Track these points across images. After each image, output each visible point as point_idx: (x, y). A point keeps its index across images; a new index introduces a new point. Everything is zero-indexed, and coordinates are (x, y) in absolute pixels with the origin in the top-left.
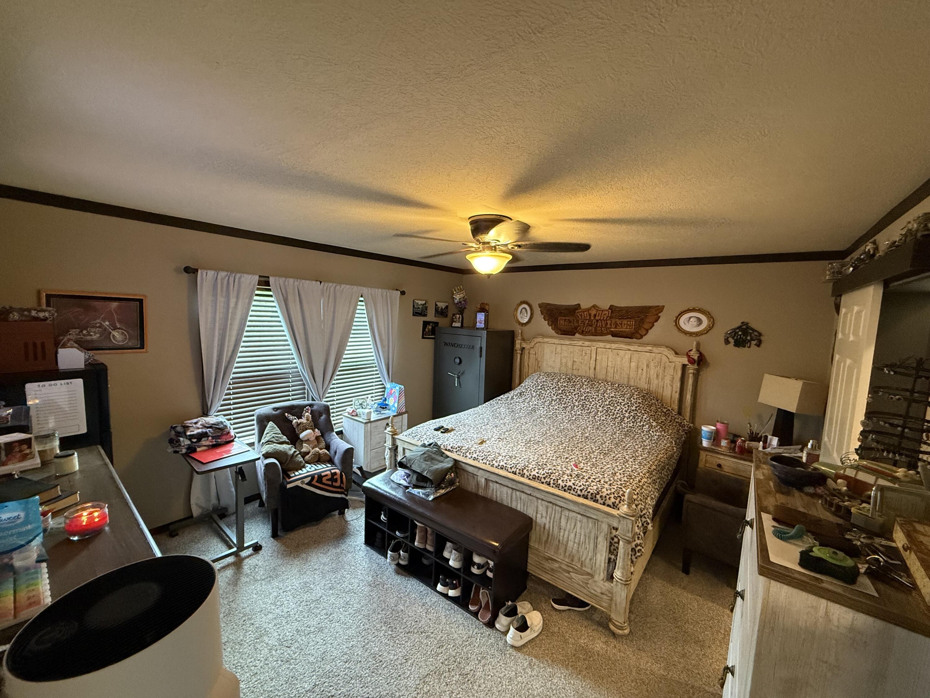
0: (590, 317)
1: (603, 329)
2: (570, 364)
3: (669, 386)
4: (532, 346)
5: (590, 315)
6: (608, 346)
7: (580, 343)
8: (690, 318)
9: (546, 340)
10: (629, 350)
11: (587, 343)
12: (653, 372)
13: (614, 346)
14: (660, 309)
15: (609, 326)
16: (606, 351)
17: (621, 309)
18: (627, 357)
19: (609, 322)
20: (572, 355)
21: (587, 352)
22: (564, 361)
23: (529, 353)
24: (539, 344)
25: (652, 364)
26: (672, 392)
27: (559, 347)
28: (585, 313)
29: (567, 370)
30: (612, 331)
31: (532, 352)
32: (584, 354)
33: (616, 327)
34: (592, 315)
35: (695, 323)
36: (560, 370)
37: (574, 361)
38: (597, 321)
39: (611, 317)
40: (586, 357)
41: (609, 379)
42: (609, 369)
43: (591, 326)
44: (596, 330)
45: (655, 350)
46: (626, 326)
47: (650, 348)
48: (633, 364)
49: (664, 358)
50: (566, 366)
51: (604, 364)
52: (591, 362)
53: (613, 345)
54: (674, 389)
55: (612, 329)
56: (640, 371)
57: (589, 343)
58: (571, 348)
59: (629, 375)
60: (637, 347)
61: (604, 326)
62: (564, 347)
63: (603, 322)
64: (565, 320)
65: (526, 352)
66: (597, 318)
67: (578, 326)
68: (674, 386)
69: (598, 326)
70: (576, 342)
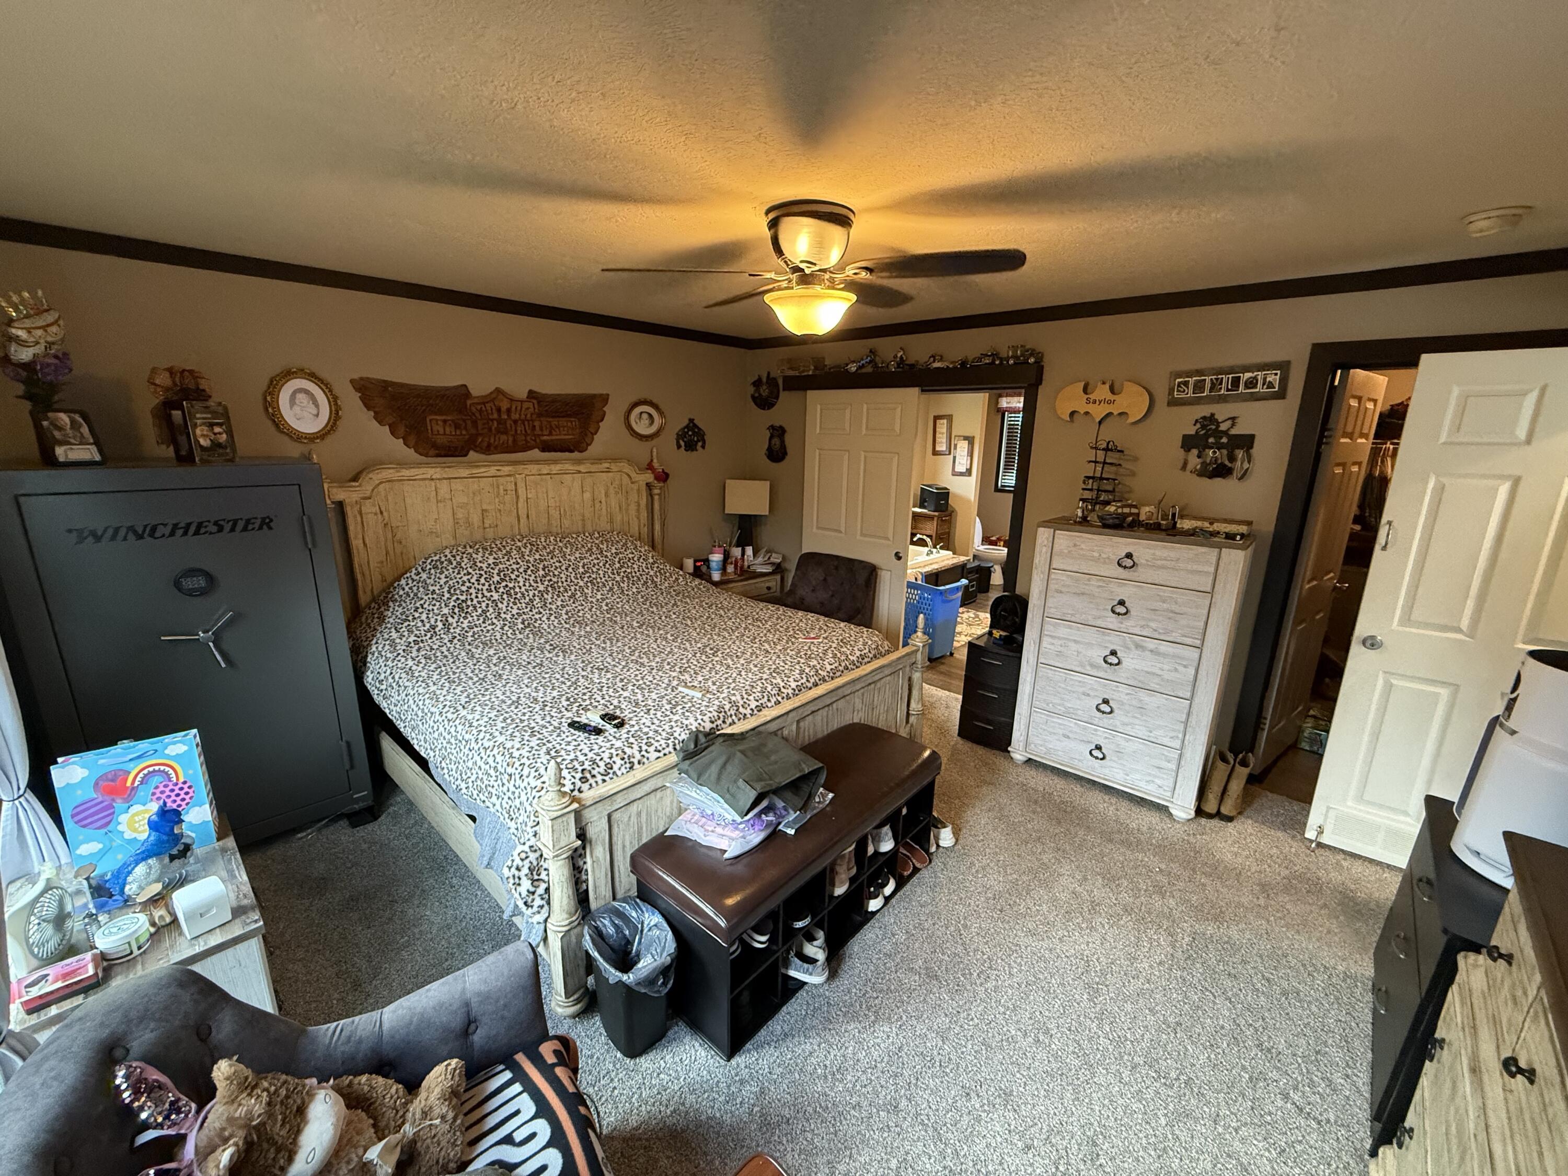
0: (500, 415)
1: (528, 438)
2: (476, 519)
3: (635, 519)
4: (368, 494)
5: (499, 410)
6: (545, 469)
7: (493, 471)
8: (641, 413)
9: (406, 473)
10: (579, 472)
11: (506, 469)
12: (614, 502)
13: (555, 468)
14: (605, 399)
15: (538, 431)
16: (542, 480)
17: (554, 400)
18: (577, 485)
19: (537, 424)
20: (477, 499)
21: (509, 488)
22: (460, 515)
23: (360, 513)
24: (387, 485)
25: (612, 491)
26: (639, 526)
27: (444, 487)
28: (488, 405)
29: (471, 533)
30: (544, 441)
31: (368, 508)
32: (502, 491)
33: (550, 434)
34: (504, 409)
35: (647, 422)
36: (455, 538)
37: (483, 510)
38: (515, 422)
39: (540, 415)
40: (507, 498)
41: (554, 530)
42: (552, 512)
43: (506, 433)
44: (514, 441)
45: (614, 467)
46: (566, 431)
47: (607, 465)
48: (587, 495)
49: (625, 478)
50: (469, 524)
51: (543, 504)
52: (520, 505)
53: (552, 467)
54: (642, 521)
55: (545, 438)
56: (597, 505)
57: (510, 468)
58: (474, 485)
59: (584, 516)
60: (588, 465)
61: (529, 432)
62: (457, 485)
63: (526, 423)
64: (445, 421)
65: (351, 513)
66: (515, 416)
67: (478, 435)
68: (642, 518)
69: (519, 432)
70: (483, 470)
